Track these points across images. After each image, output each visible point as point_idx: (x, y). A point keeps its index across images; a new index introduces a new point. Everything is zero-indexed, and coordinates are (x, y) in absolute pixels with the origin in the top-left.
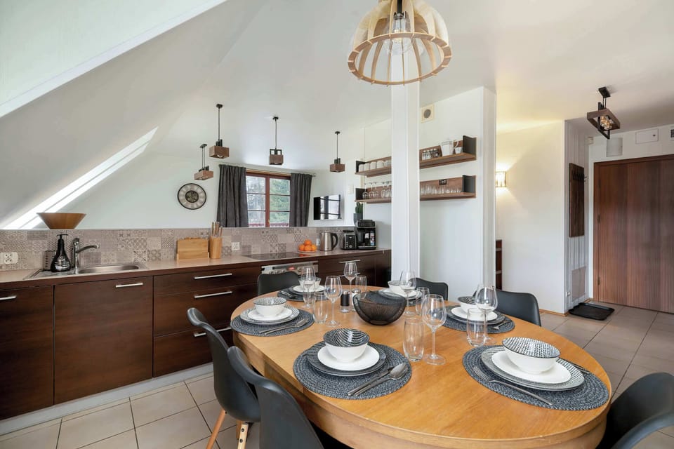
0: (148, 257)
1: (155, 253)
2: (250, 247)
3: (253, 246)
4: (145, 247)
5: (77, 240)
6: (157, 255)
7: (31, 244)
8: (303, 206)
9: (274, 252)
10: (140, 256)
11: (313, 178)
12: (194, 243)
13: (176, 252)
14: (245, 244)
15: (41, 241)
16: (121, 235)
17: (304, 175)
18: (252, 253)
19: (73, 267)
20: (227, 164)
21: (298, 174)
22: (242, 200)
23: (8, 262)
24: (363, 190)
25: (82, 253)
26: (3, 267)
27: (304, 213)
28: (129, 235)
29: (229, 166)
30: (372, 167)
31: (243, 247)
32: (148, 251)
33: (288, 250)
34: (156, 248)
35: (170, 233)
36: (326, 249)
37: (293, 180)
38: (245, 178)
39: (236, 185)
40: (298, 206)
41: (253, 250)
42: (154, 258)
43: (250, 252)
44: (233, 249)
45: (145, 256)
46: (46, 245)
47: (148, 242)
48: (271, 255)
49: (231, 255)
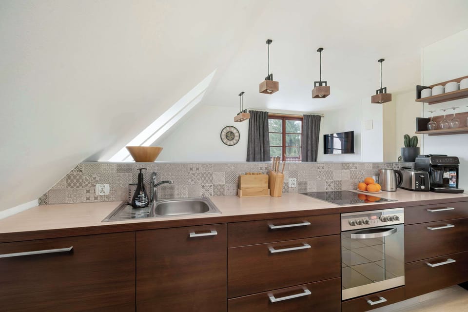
0: (214, 191)
1: (219, 187)
2: (306, 183)
3: (309, 182)
4: (211, 181)
5: (155, 174)
6: (222, 190)
7: (120, 176)
8: (314, 142)
9: (330, 190)
10: (207, 190)
11: (322, 119)
12: (255, 178)
13: (239, 187)
14: (301, 181)
15: (127, 174)
16: (191, 169)
17: (314, 116)
18: (309, 191)
19: (151, 201)
20: (254, 110)
21: (309, 115)
22: (265, 138)
23: (102, 194)
24: (428, 120)
25: (159, 187)
26: (99, 198)
27: (314, 149)
28: (197, 169)
29: (256, 112)
30: (437, 91)
31: (300, 184)
32: (214, 185)
33: (344, 188)
34: (221, 183)
35: (233, 168)
36: (389, 188)
37: (305, 121)
38: (268, 120)
39: (261, 126)
40: (309, 142)
41: (308, 187)
42: (218, 193)
43: (306, 189)
44: (290, 186)
45: (211, 190)
46: (131, 178)
47: (214, 176)
48: (327, 193)
49: (288, 192)
